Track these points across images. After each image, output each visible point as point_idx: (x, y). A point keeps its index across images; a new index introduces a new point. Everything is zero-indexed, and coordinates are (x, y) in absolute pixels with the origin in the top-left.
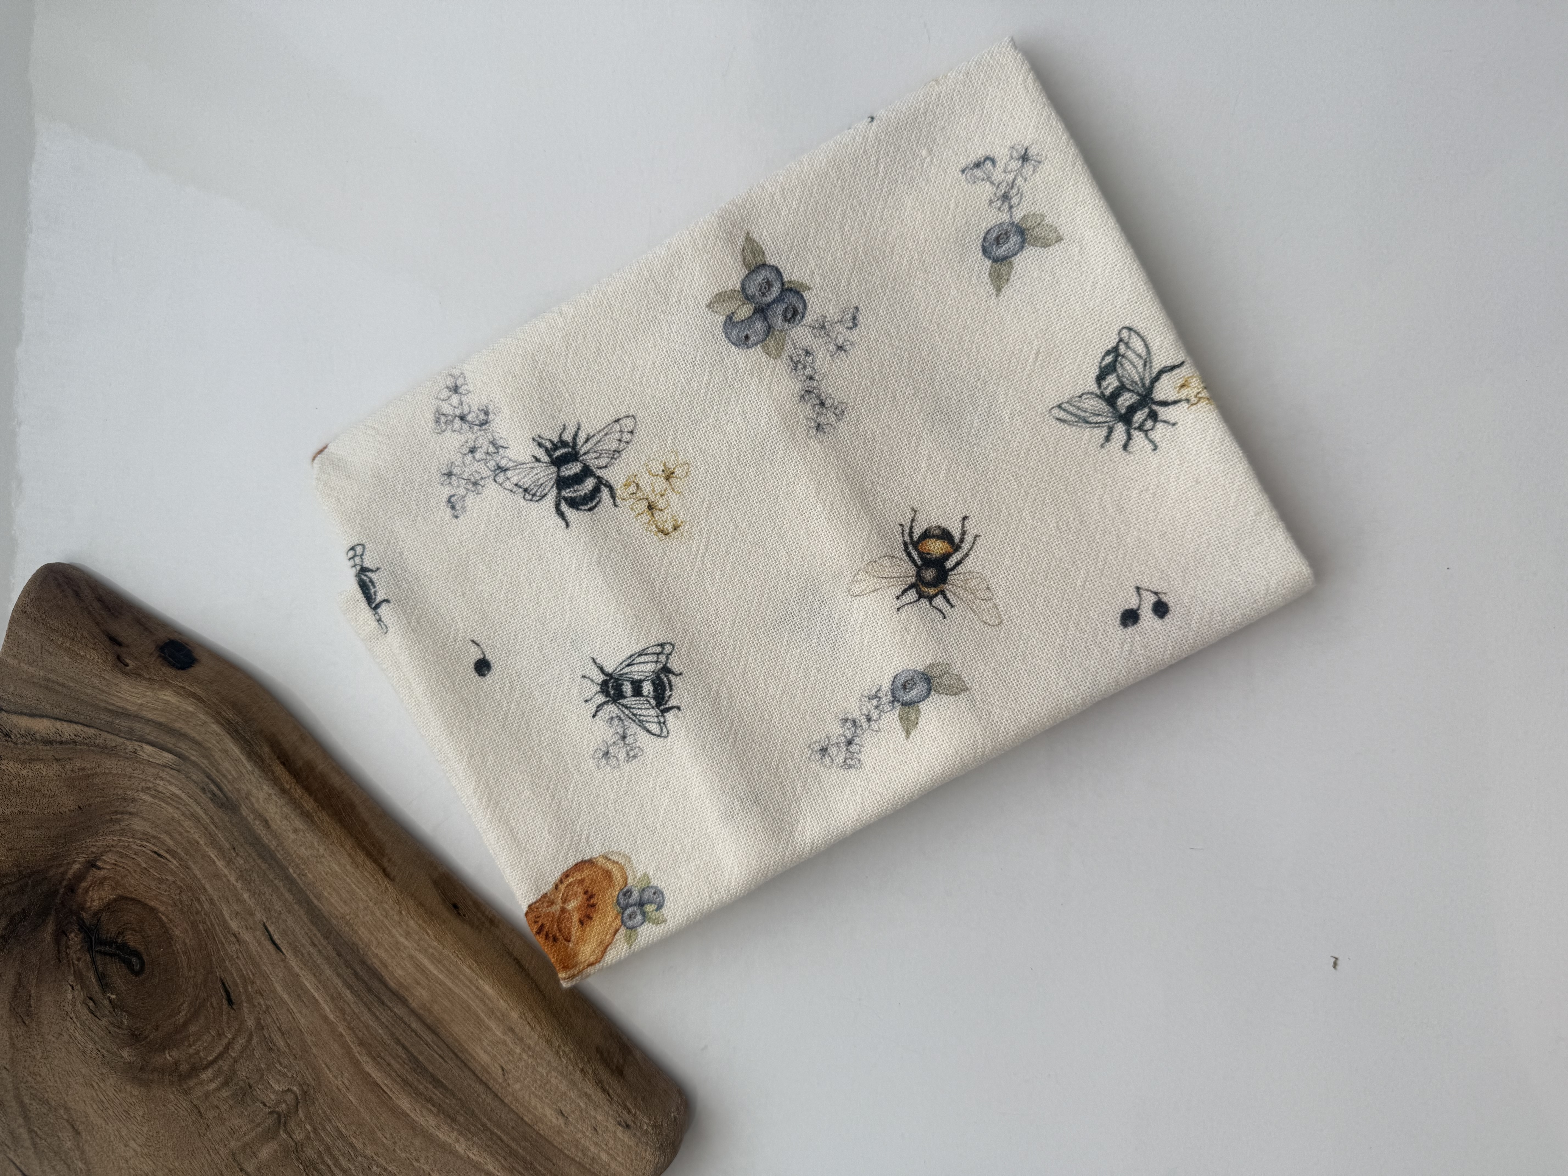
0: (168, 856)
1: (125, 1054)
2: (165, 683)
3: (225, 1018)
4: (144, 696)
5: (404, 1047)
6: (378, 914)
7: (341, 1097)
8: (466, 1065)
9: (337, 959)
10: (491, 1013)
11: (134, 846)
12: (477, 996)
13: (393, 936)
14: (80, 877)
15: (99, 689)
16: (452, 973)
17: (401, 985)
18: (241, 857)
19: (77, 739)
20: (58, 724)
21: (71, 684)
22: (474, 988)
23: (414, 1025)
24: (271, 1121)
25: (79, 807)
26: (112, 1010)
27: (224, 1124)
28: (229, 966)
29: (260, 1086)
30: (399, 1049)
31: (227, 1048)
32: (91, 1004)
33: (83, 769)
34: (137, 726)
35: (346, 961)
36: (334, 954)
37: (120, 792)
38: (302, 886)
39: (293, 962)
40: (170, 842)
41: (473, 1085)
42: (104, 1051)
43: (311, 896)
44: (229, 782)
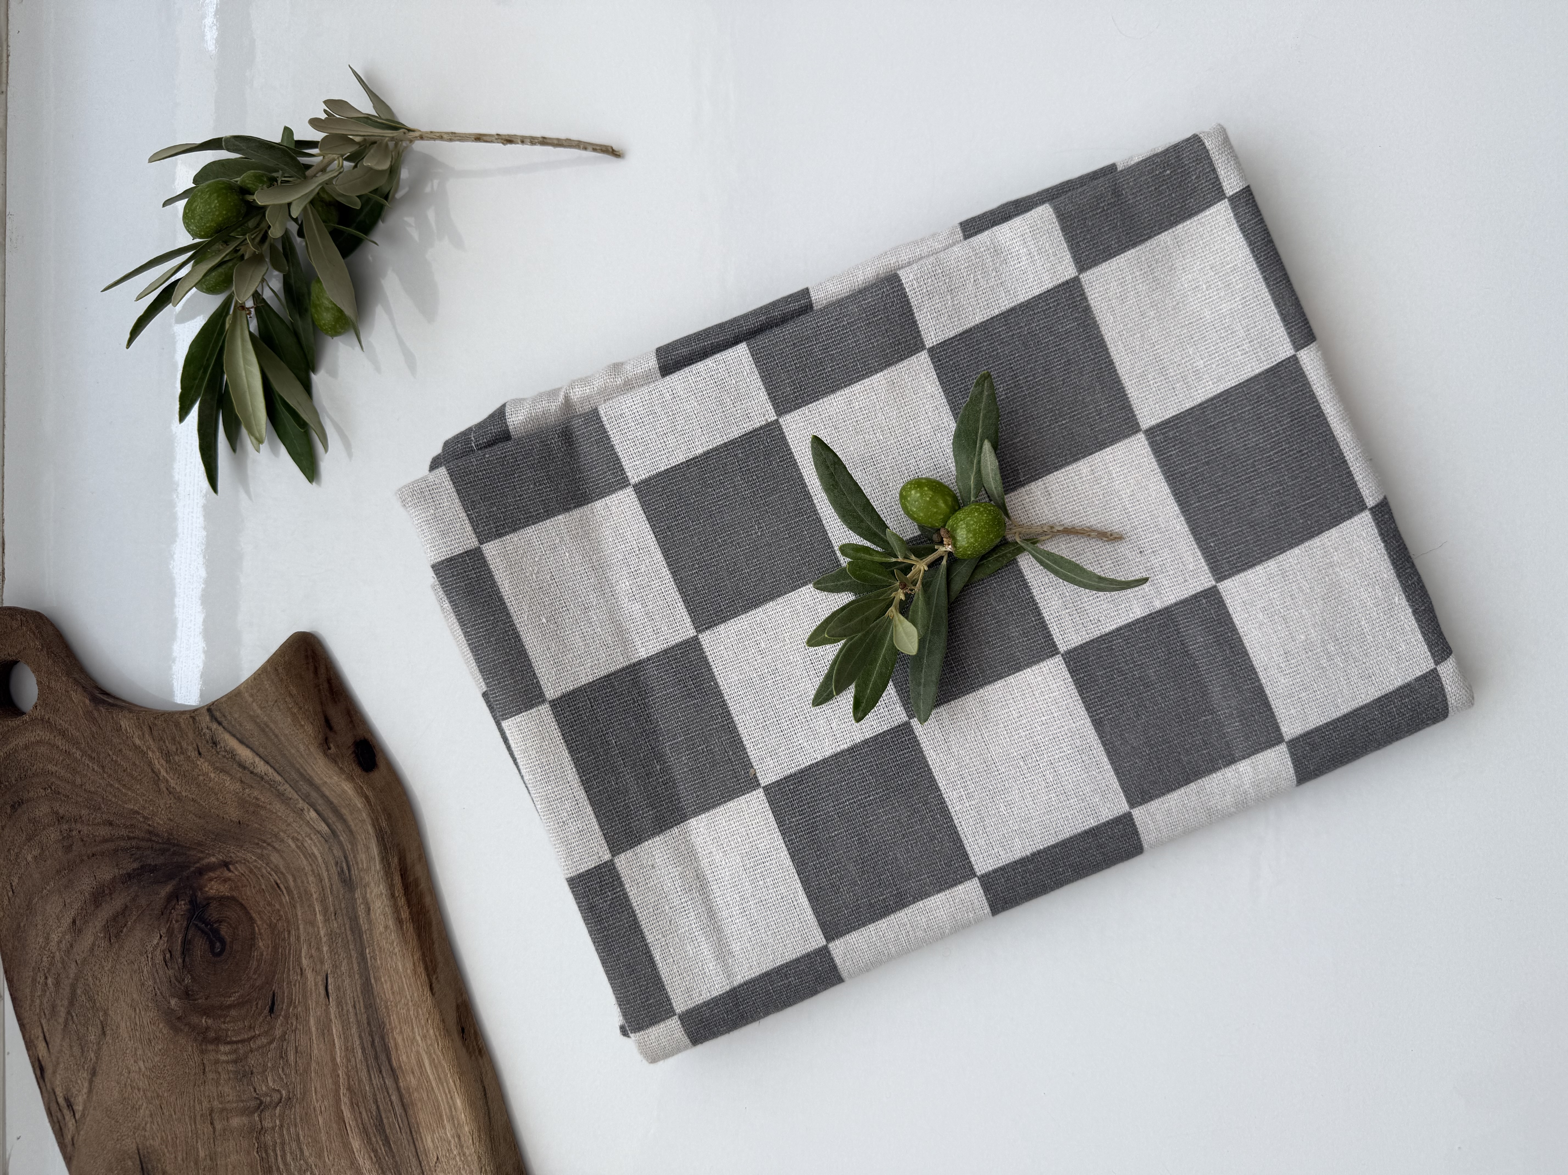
0: (285, 892)
1: (173, 1002)
2: (350, 778)
3: (261, 1019)
4: (331, 778)
5: (378, 1107)
6: (412, 1013)
7: (313, 1115)
8: (414, 1142)
9: (366, 1025)
10: (452, 1118)
11: (264, 871)
12: (448, 1103)
13: (414, 1033)
14: (211, 868)
15: (302, 755)
16: (440, 1079)
17: (401, 1067)
18: (338, 922)
19: (265, 777)
20: (257, 759)
21: (283, 738)
22: (449, 1097)
23: (394, 1098)
24: (253, 1104)
25: (239, 822)
26: (181, 967)
27: (217, 1087)
28: (285, 987)
29: (259, 1077)
30: (374, 1107)
31: (249, 1039)
32: (168, 955)
33: (257, 799)
34: (314, 794)
35: (371, 1031)
36: (365, 1022)
37: (276, 830)
38: (369, 965)
39: (333, 1009)
40: (292, 883)
41: (411, 1157)
42: (158, 992)
43: (372, 976)
44: (358, 868)
